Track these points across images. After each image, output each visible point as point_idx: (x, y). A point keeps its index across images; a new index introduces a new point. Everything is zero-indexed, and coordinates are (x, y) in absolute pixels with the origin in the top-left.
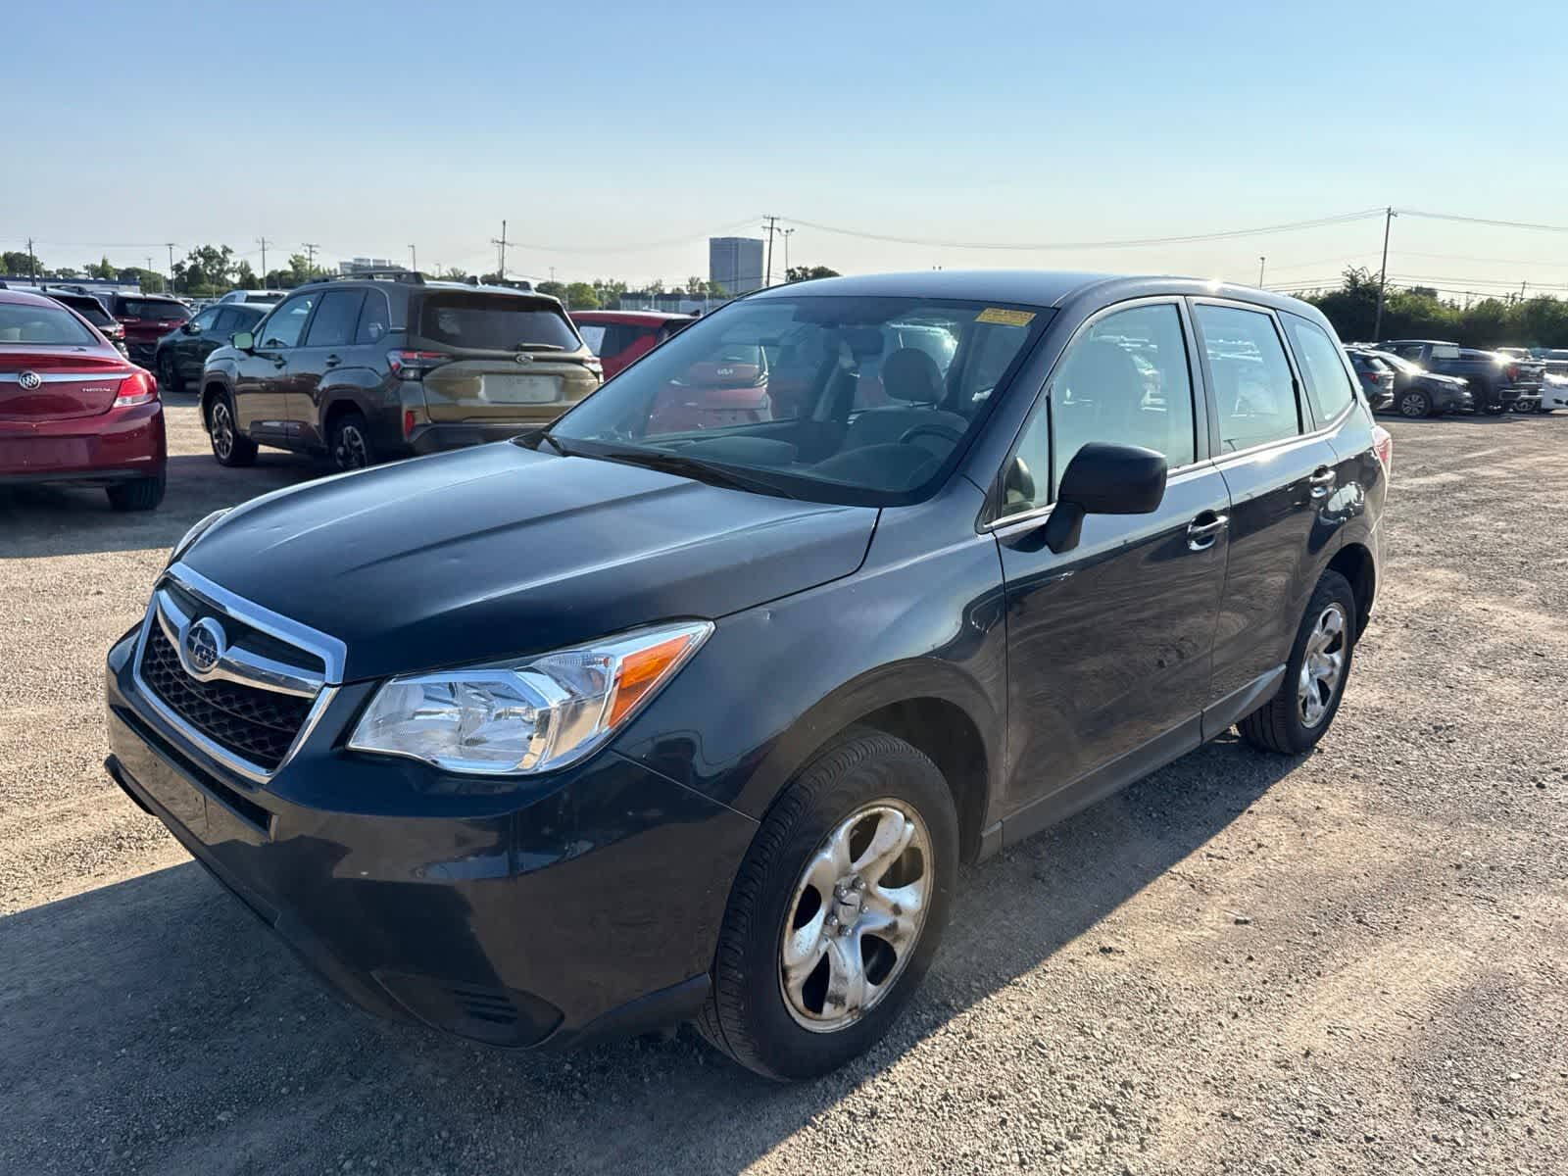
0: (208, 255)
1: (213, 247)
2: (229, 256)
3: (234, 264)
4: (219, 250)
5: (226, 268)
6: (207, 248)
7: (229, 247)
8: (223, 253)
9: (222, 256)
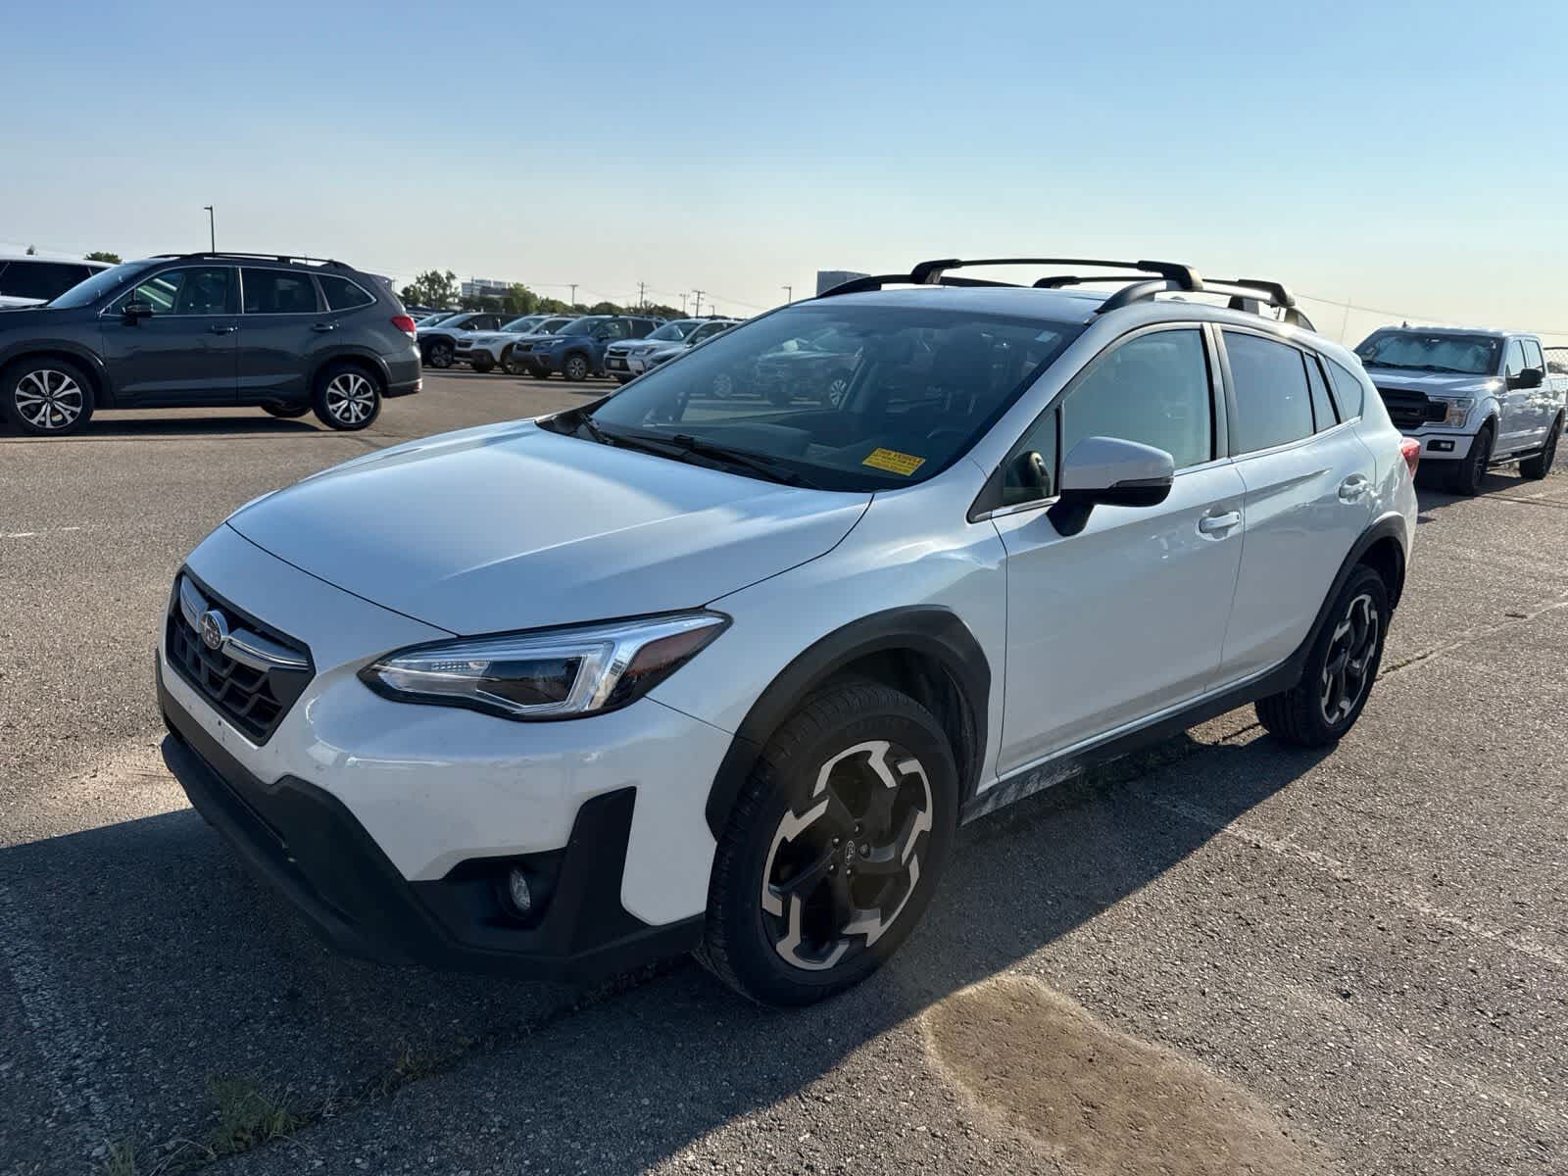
0: (433, 280)
1: (439, 272)
2: (452, 282)
3: (456, 289)
4: (444, 275)
5: (448, 293)
6: (434, 273)
7: (453, 272)
8: (447, 278)
9: (446, 281)
